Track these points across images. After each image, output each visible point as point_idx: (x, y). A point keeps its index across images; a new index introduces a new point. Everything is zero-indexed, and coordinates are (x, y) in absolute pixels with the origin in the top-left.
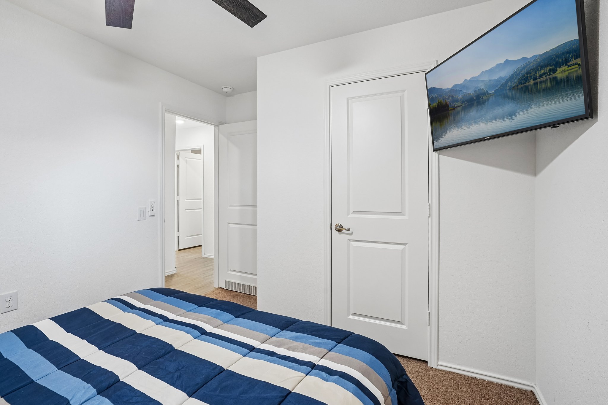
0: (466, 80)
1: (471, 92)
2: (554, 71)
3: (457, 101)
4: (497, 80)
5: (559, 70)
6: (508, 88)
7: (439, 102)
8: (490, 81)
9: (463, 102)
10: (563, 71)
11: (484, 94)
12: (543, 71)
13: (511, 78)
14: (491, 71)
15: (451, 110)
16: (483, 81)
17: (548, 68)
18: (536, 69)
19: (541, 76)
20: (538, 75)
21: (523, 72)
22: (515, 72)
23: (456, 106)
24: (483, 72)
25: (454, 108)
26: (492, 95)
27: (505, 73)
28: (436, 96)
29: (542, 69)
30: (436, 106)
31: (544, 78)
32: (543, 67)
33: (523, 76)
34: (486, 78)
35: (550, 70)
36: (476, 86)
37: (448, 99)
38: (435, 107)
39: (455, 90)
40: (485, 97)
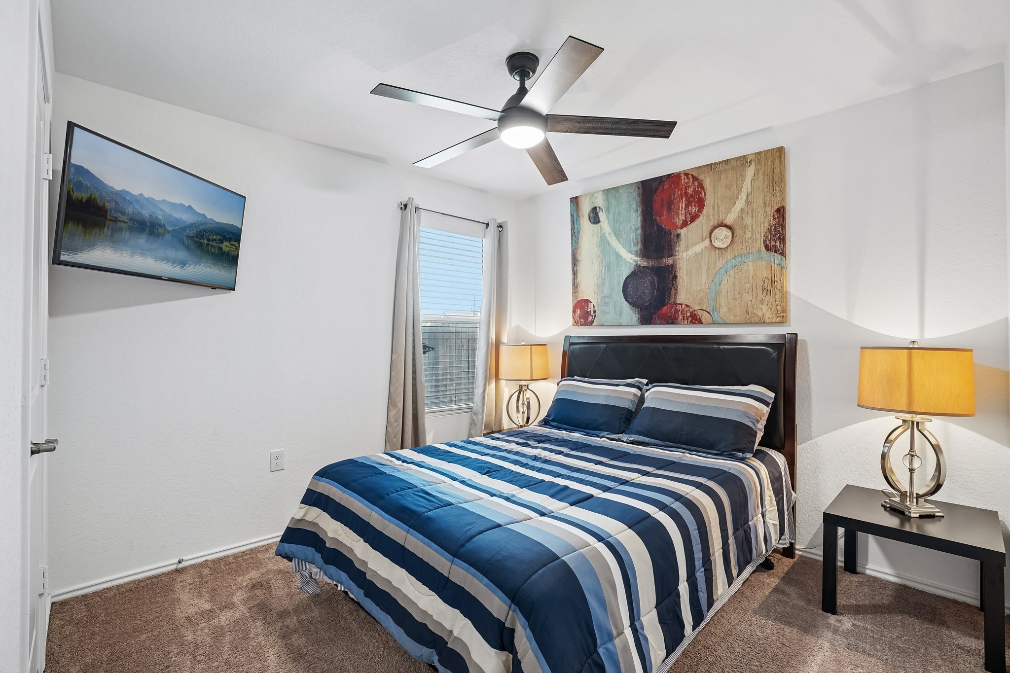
0: (141, 194)
1: (146, 213)
2: (222, 243)
3: (123, 213)
4: (177, 220)
5: (225, 244)
6: (185, 234)
7: (90, 197)
8: (170, 215)
9: (131, 219)
10: (227, 246)
11: (161, 226)
12: (215, 237)
13: (190, 226)
14: (173, 205)
15: (110, 220)
16: (162, 210)
17: (219, 237)
18: (212, 232)
19: (213, 240)
20: (211, 237)
21: (201, 227)
22: (195, 223)
23: (119, 219)
24: (164, 200)
25: (115, 220)
26: (168, 232)
27: (186, 218)
28: (89, 185)
29: (214, 234)
30: (84, 200)
31: (214, 244)
32: (216, 234)
33: (201, 231)
34: (167, 210)
35: (219, 239)
36: (153, 211)
37: (109, 202)
38: (81, 200)
39: (122, 195)
40: (161, 230)
